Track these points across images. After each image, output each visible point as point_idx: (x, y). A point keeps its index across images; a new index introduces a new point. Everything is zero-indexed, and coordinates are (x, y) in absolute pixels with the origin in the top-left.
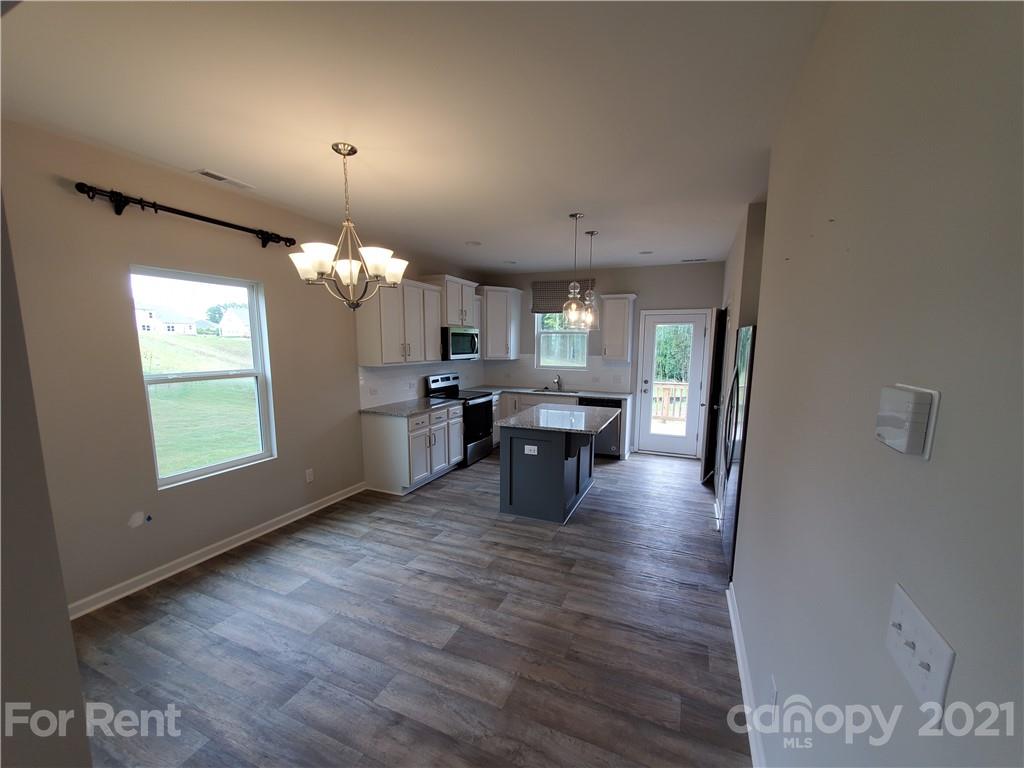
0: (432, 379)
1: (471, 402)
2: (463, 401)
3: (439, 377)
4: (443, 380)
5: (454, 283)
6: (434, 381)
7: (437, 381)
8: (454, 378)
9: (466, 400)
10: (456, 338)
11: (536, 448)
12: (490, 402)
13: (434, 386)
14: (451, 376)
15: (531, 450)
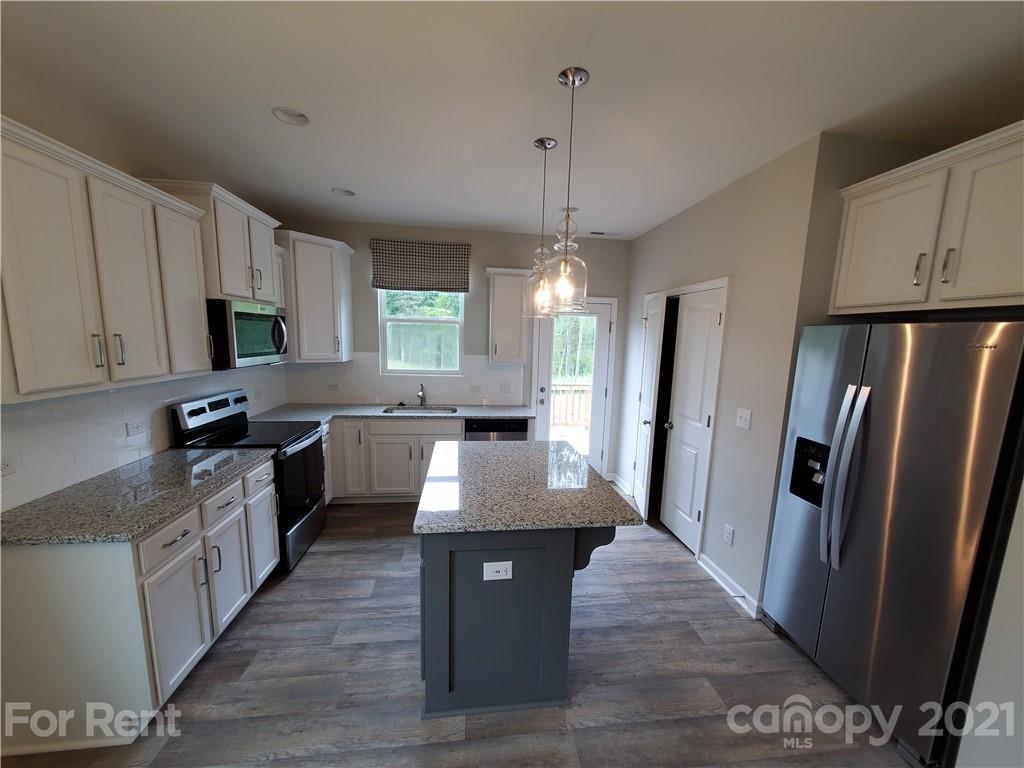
0: (187, 408)
1: (291, 450)
2: (272, 452)
3: (204, 403)
4: (214, 406)
5: (233, 210)
6: (193, 413)
7: (202, 411)
8: (238, 401)
9: (279, 447)
10: (245, 323)
11: (509, 564)
12: (319, 440)
13: (193, 423)
14: (231, 397)
15: (497, 571)
